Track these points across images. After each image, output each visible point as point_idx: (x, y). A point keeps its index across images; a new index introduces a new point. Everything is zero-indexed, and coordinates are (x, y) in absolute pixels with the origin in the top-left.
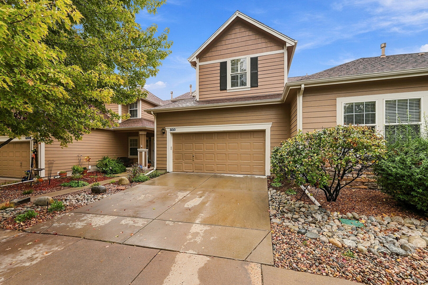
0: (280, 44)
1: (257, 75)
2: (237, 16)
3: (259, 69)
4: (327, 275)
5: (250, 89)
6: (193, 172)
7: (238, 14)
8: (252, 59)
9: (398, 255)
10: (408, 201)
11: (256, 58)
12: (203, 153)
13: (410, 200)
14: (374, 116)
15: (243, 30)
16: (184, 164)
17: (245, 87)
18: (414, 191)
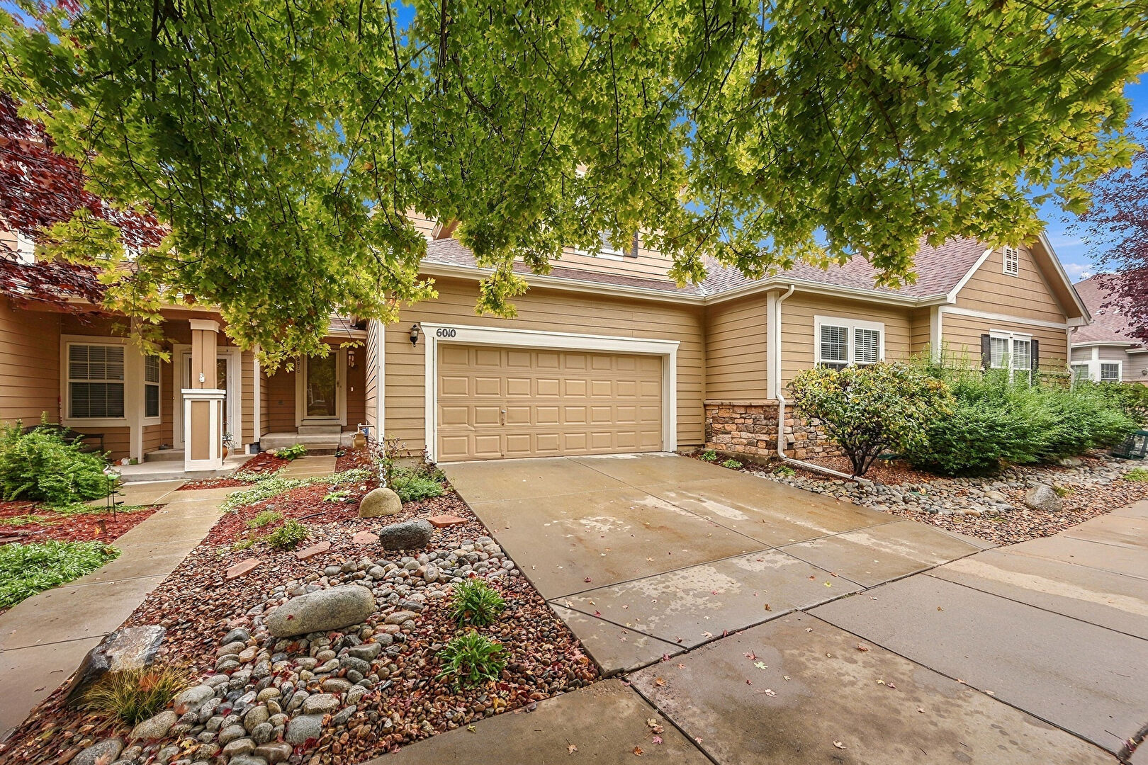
5: (621, 259)
6: (502, 457)
12: (527, 404)
14: (846, 348)
16: (472, 434)
17: (614, 252)
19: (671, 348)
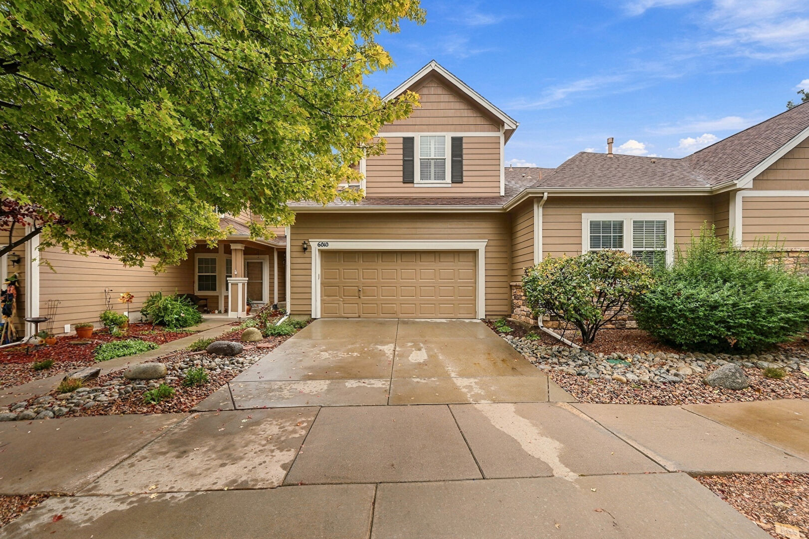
0: (496, 122)
1: (462, 165)
2: (433, 70)
3: (464, 157)
4: (628, 403)
5: (450, 186)
6: (359, 317)
7: (433, 66)
8: (453, 139)
9: (674, 382)
10: (667, 335)
11: (461, 139)
12: (375, 285)
13: (669, 334)
14: (621, 237)
15: (440, 91)
16: (341, 303)
17: (444, 181)
18: (676, 323)
19: (480, 246)
